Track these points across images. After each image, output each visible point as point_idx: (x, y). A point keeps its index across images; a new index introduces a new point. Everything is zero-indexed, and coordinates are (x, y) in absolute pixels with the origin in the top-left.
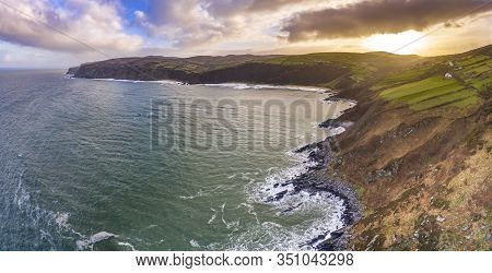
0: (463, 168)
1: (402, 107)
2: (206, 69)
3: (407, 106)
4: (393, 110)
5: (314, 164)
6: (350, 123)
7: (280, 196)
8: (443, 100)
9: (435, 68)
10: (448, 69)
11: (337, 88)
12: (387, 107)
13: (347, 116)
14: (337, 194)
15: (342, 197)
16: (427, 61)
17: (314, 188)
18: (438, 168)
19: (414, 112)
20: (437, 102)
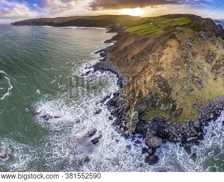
0: (163, 54)
1: (135, 35)
2: (61, 22)
3: (137, 34)
4: (131, 36)
5: (102, 58)
6: (116, 41)
7: (88, 73)
8: (150, 32)
9: (146, 21)
10: (151, 22)
11: (110, 28)
12: (129, 35)
13: (114, 38)
14: (113, 72)
15: (115, 73)
16: (143, 19)
17: (103, 70)
18: (153, 56)
19: (140, 36)
20: (147, 33)
